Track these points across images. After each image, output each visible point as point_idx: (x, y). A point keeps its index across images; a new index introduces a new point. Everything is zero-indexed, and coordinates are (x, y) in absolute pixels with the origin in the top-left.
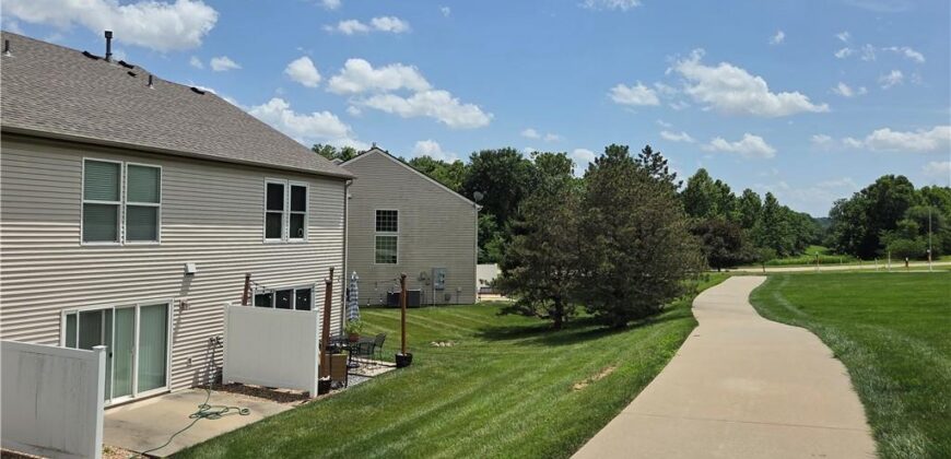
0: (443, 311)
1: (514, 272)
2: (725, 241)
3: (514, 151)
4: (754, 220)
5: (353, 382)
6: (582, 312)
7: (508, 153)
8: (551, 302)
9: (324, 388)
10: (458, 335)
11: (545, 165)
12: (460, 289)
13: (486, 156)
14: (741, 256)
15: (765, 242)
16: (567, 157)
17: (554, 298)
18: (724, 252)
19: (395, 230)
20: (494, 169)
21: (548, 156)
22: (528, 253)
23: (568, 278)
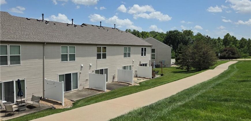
0: (165, 68)
1: (179, 61)
2: (231, 53)
3: (178, 31)
4: (244, 46)
5: (155, 77)
6: (193, 69)
7: (176, 31)
8: (186, 66)
9: (152, 77)
10: (168, 72)
11: (186, 33)
12: (168, 64)
13: (170, 32)
14: (235, 56)
15: (247, 52)
16: (192, 31)
17: (187, 66)
18: (231, 55)
19: (155, 53)
20: (172, 35)
21: (186, 31)
22: (182, 57)
23: (190, 62)
